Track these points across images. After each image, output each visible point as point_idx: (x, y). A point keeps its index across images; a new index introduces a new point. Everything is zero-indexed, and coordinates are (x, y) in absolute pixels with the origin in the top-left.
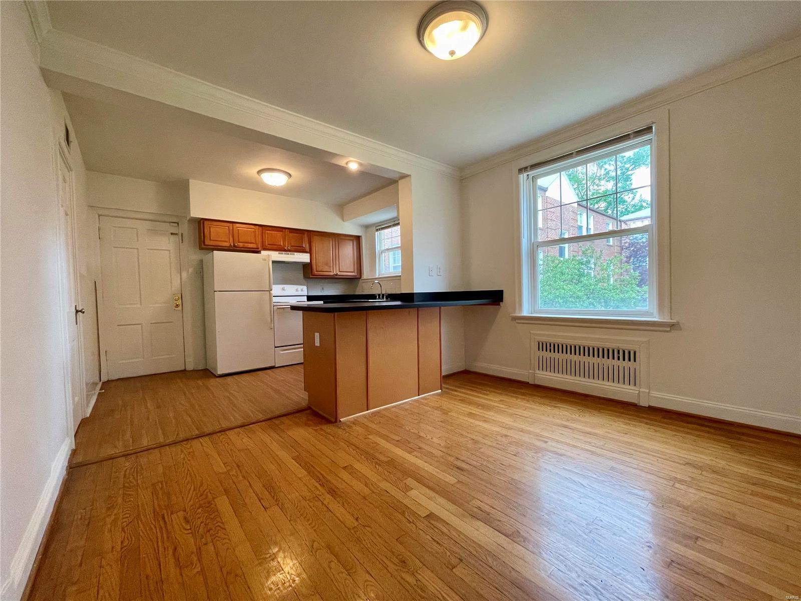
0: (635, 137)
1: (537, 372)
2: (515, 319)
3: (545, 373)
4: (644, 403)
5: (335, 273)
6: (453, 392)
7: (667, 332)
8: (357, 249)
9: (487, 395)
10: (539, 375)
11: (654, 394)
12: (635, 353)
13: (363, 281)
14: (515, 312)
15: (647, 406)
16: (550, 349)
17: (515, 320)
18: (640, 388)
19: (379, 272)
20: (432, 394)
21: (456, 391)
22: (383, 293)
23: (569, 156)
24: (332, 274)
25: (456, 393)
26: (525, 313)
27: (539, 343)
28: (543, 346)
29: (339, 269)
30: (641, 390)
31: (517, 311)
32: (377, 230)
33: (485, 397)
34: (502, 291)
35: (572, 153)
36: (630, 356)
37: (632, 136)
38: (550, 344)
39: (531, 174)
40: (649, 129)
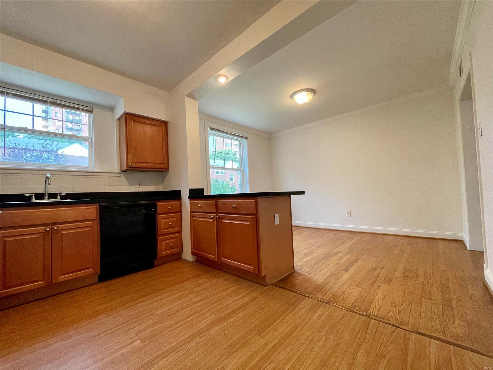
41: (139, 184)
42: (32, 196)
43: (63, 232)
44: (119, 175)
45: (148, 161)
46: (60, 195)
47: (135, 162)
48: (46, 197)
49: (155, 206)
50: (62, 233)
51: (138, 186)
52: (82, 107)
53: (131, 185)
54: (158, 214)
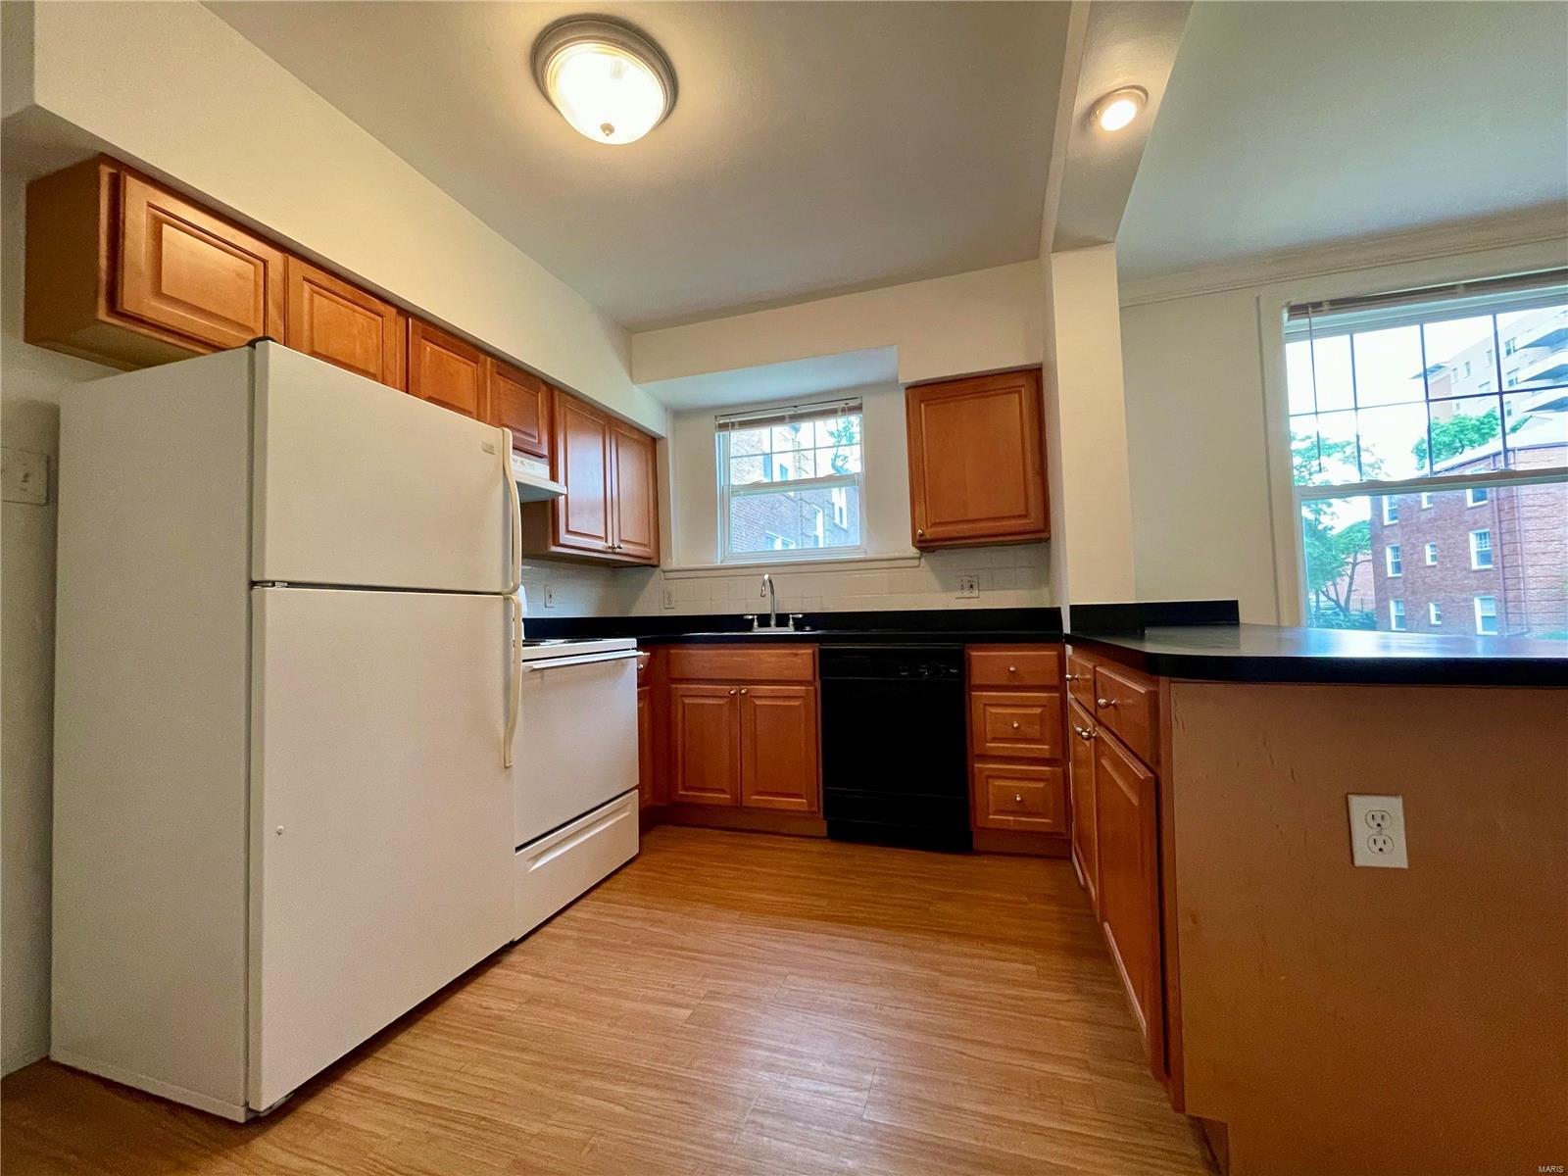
5: (610, 542)
8: (653, 474)
13: (669, 575)
19: (725, 549)
24: (600, 545)
29: (620, 532)
32: (723, 427)
41: (971, 587)
42: (753, 620)
43: (757, 702)
44: (916, 562)
45: (971, 516)
46: (793, 619)
47: (934, 525)
48: (773, 622)
49: (961, 662)
50: (756, 705)
51: (966, 593)
52: (842, 405)
53: (947, 588)
54: (975, 686)
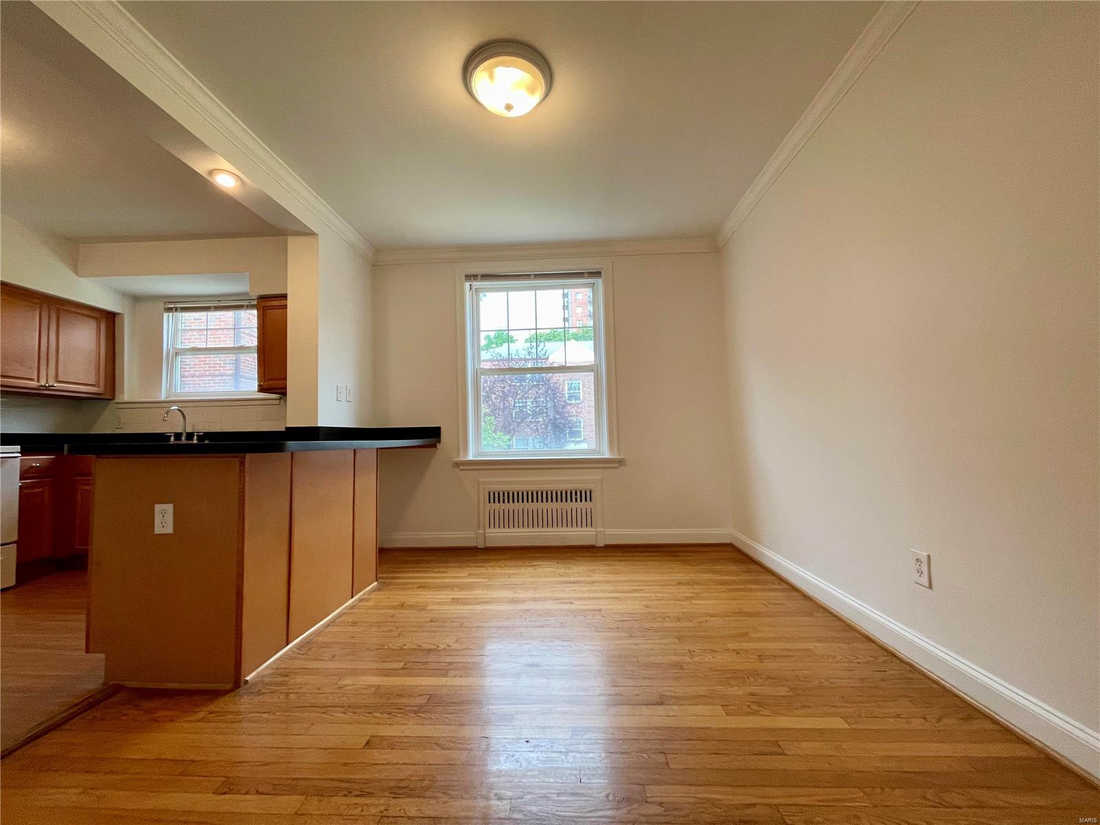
0: (588, 277)
1: (488, 530)
2: (458, 465)
3: (497, 530)
4: (601, 544)
5: (43, 382)
6: (396, 581)
7: (616, 468)
8: (107, 338)
9: (446, 572)
10: (490, 535)
11: (609, 531)
12: (590, 491)
13: (120, 406)
14: (458, 456)
15: (603, 545)
16: (504, 500)
17: (458, 467)
18: (596, 528)
19: (169, 390)
20: (369, 590)
21: (396, 578)
22: (189, 430)
23: (527, 276)
24: (34, 384)
25: (400, 581)
26: (471, 457)
27: (489, 493)
28: (494, 497)
29: (57, 376)
30: (598, 530)
31: (461, 453)
32: (169, 310)
33: (445, 575)
34: (440, 428)
35: (529, 275)
36: (586, 496)
37: (586, 275)
38: (504, 493)
39: (475, 285)
40: (597, 274)
42: (171, 436)
46: (197, 435)
48: (184, 437)
